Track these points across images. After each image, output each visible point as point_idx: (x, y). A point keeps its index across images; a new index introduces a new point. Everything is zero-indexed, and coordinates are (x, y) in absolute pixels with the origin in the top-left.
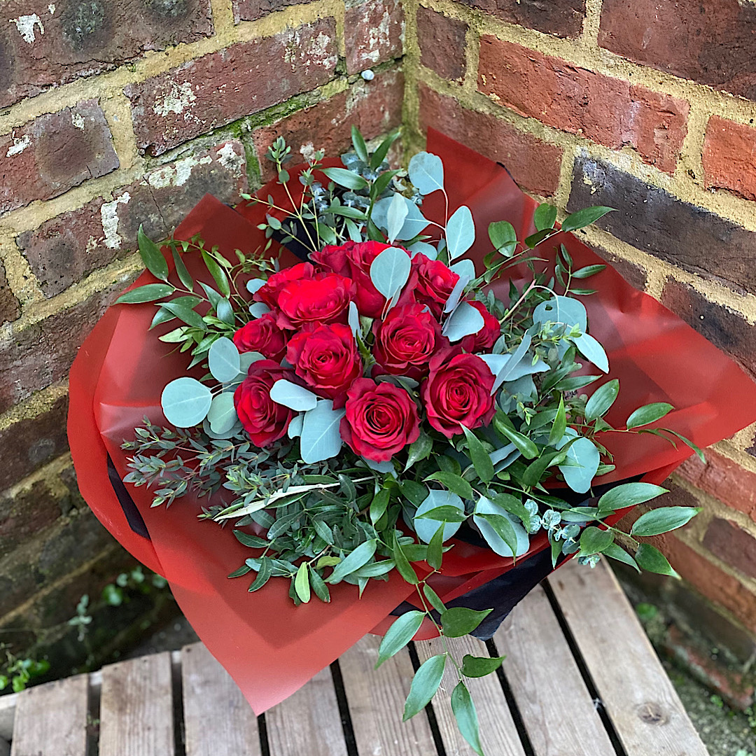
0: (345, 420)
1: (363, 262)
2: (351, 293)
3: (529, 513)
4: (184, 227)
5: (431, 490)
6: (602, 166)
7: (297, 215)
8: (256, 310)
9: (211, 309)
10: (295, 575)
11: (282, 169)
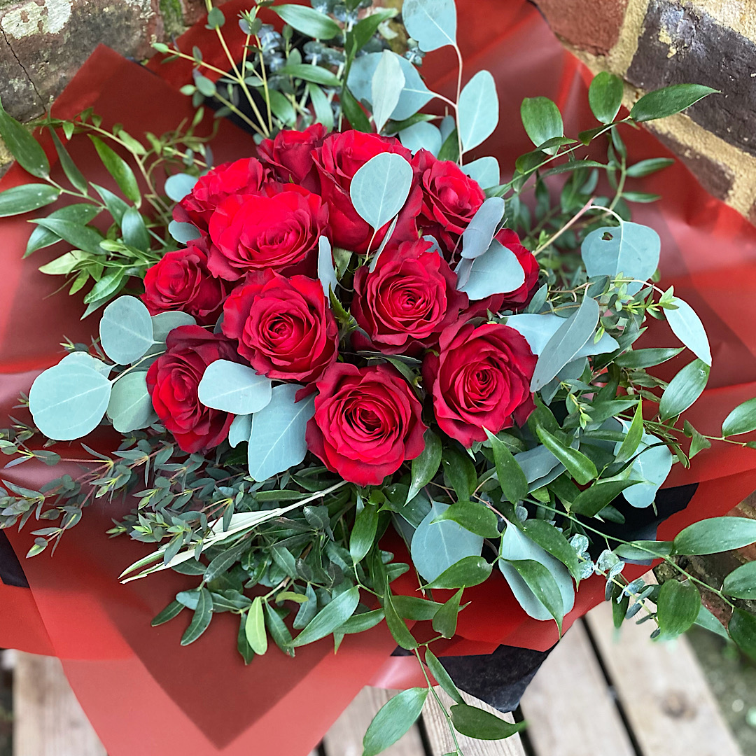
0: (313, 422)
1: (339, 171)
2: (321, 222)
3: (576, 551)
4: (69, 98)
5: (433, 502)
6: (693, 16)
7: (237, 77)
8: (178, 231)
9: (114, 224)
10: (247, 613)
11: (213, 6)
